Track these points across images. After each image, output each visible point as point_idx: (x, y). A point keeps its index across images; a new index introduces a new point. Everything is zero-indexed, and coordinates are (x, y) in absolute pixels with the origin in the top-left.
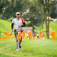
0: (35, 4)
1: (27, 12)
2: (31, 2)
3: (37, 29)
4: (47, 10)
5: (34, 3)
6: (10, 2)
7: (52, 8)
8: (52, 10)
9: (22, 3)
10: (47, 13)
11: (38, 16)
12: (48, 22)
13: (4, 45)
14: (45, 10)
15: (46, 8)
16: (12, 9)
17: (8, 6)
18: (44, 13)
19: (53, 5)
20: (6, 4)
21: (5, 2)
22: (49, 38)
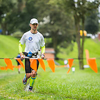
0: (60, 8)
1: (45, 23)
2: (53, 4)
3: (62, 53)
4: (81, 20)
5: (57, 6)
6: (15, 4)
7: (90, 16)
8: (90, 19)
9: (36, 5)
10: (81, 24)
11: (65, 30)
12: (81, 40)
13: (4, 80)
14: (77, 19)
15: (78, 14)
16: (19, 16)
17: (11, 10)
18: (76, 24)
19: (90, 10)
20: (8, 7)
21: (6, 4)
22: (83, 68)
